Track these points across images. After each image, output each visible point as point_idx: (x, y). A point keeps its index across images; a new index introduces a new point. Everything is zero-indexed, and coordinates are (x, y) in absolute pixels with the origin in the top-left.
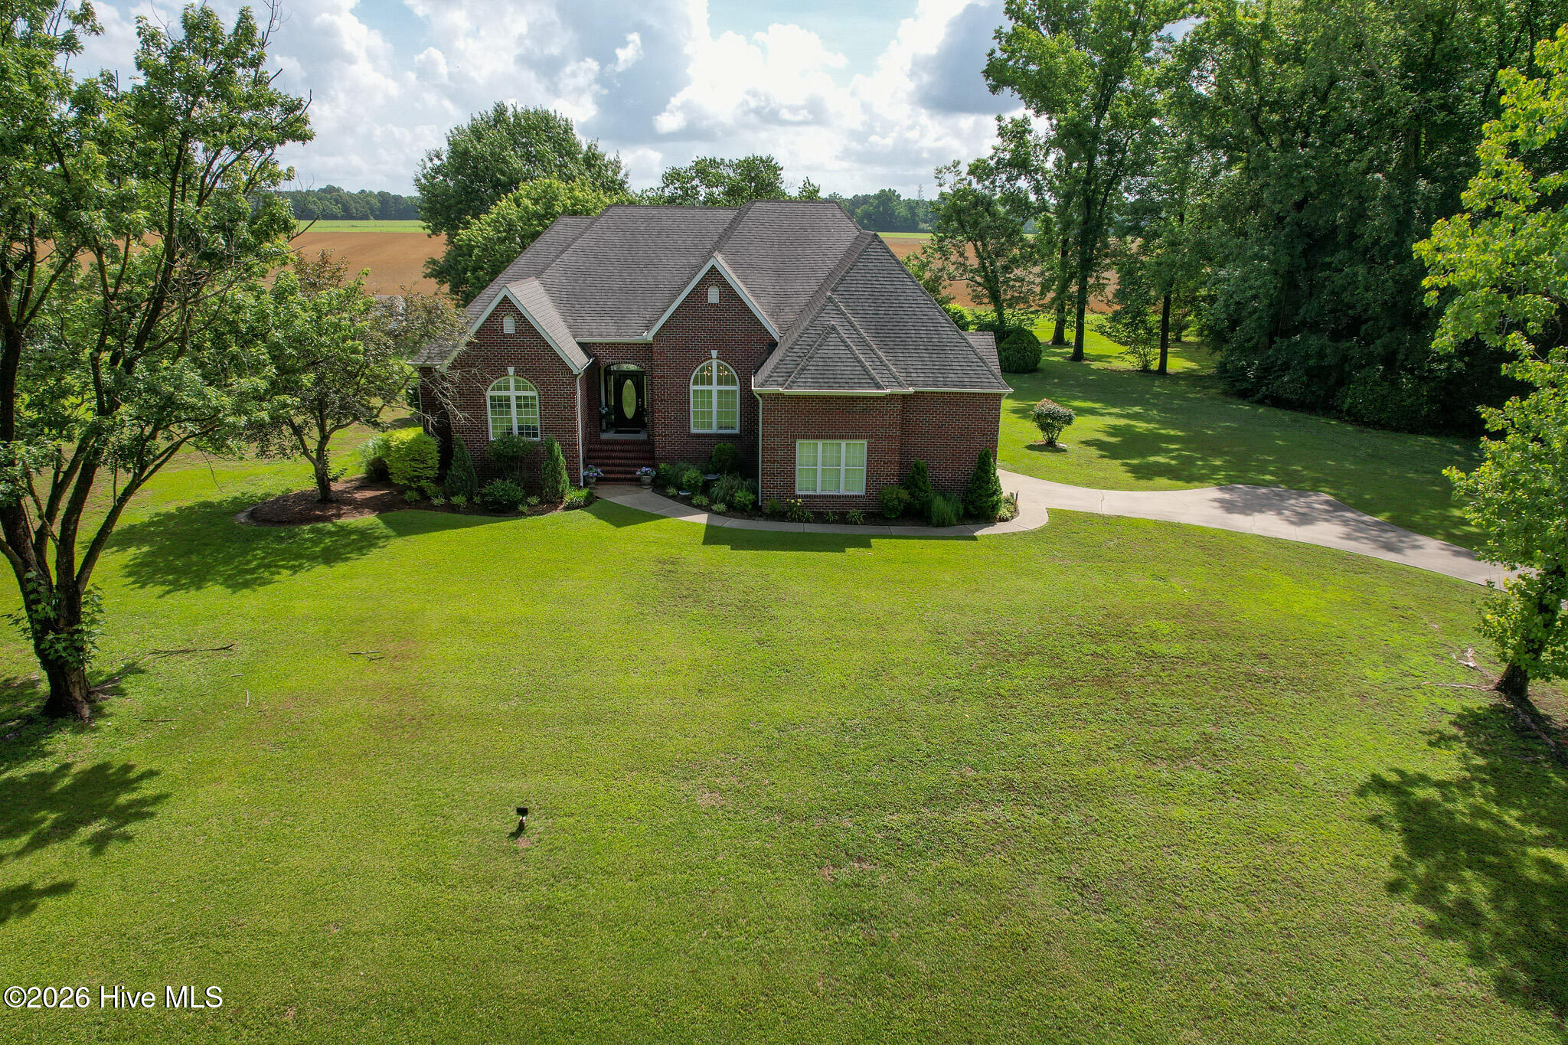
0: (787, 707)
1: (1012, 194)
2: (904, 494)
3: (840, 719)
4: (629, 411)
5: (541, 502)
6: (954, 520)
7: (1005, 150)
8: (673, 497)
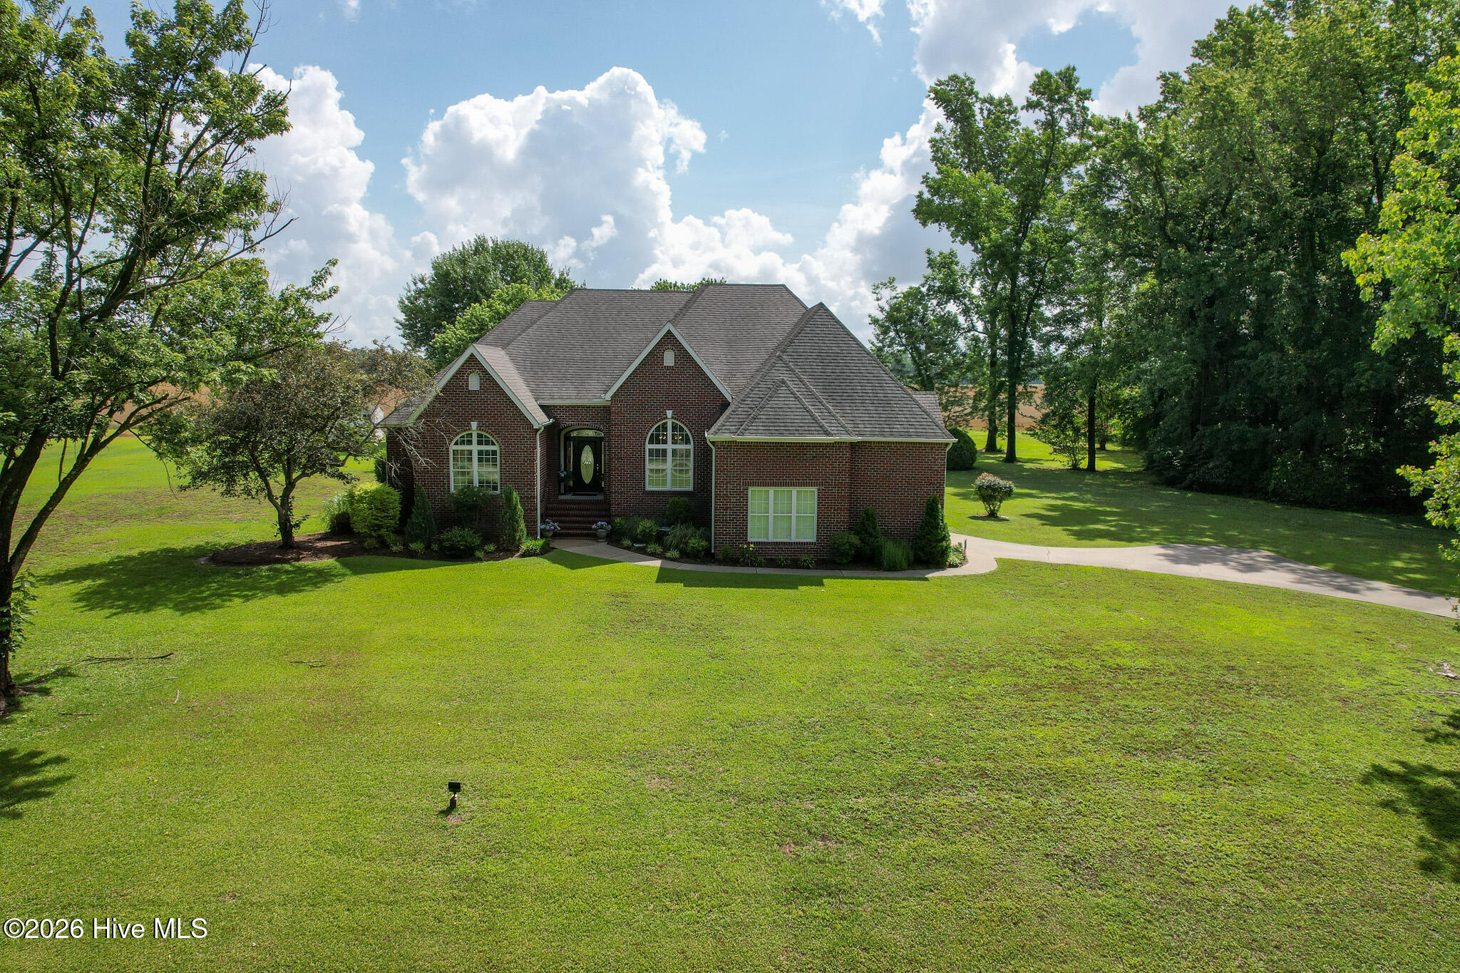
0: (742, 708)
1: (943, 316)
2: (855, 539)
3: (798, 717)
4: (587, 476)
5: (497, 550)
6: (905, 564)
7: (934, 279)
8: (628, 548)
